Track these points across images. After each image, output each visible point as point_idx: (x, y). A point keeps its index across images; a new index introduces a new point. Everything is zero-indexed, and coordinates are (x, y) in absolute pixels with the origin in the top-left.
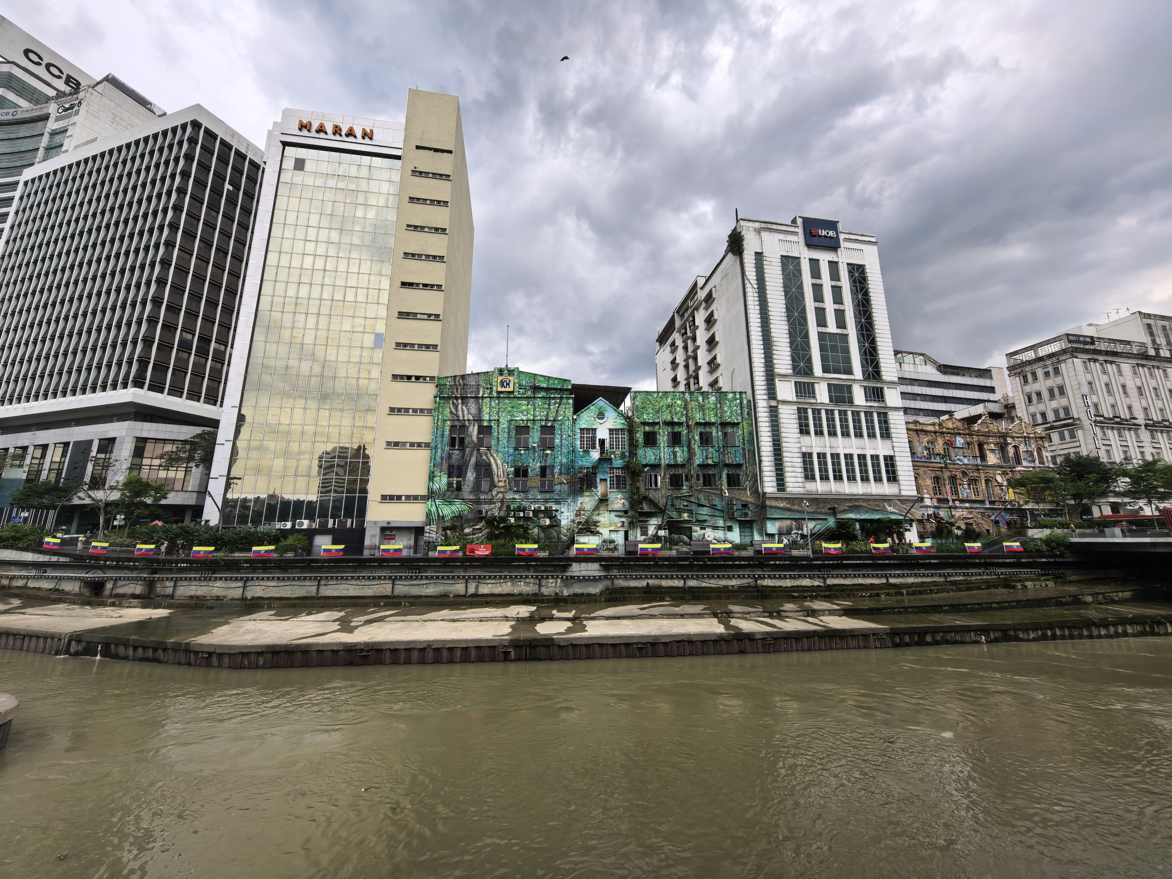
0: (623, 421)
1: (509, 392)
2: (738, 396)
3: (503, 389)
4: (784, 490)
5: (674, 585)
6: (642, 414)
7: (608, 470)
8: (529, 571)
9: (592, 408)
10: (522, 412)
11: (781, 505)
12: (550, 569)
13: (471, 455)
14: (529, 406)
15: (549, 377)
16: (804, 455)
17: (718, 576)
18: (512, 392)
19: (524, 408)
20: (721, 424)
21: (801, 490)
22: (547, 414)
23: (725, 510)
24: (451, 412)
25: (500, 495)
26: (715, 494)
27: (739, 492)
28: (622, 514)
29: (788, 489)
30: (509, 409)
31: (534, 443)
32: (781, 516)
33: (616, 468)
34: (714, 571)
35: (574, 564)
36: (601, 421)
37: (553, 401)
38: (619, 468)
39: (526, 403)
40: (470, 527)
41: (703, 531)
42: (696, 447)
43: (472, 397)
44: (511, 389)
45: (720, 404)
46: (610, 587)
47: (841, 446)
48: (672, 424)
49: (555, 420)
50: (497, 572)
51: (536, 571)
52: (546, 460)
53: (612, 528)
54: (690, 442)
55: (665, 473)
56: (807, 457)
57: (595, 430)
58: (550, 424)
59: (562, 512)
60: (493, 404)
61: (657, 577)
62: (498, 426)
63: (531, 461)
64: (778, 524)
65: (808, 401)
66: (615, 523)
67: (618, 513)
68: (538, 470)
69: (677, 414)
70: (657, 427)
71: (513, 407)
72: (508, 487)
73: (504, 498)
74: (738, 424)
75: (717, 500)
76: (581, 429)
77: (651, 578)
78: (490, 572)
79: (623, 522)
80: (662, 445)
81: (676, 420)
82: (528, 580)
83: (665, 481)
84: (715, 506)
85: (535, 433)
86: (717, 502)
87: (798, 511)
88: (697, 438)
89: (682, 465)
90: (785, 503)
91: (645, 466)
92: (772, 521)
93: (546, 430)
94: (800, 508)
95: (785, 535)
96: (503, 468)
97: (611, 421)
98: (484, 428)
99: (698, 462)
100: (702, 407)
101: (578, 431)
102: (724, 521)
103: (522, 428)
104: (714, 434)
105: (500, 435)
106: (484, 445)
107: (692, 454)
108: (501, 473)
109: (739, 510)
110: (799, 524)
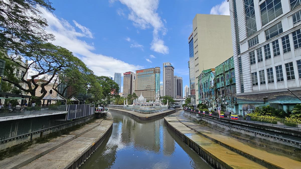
4: (243, 92)
6: (217, 74)
11: (242, 98)
16: (253, 74)
20: (230, 70)
21: (250, 91)
26: (230, 95)
29: (245, 91)
31: (206, 87)
32: (242, 103)
37: (207, 76)
45: (230, 63)
47: (273, 63)
48: (221, 74)
49: (207, 81)
54: (224, 79)
55: (221, 90)
60: (202, 80)
64: (243, 106)
65: (255, 46)
69: (222, 71)
70: (219, 77)
74: (234, 68)
80: (220, 82)
83: (221, 93)
84: (230, 99)
85: (206, 84)
86: (230, 98)
87: (248, 101)
88: (226, 77)
89: (223, 87)
90: (243, 98)
91: (218, 89)
92: (240, 105)
93: (207, 83)
94: (249, 99)
95: (245, 110)
96: (204, 93)
97: (213, 78)
98: (202, 85)
99: (226, 85)
100: (226, 66)
101: (210, 82)
102: (232, 104)
103: (205, 84)
104: (229, 74)
105: (203, 86)
106: (202, 89)
107: (225, 83)
108: (203, 94)
109: (235, 101)
110: (251, 106)
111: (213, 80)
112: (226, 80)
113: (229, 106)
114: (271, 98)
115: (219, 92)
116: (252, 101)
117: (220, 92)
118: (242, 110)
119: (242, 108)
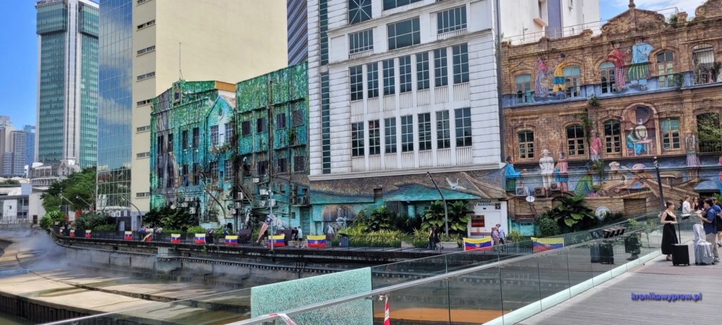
0: (232, 115)
2: (304, 67)
3: (176, 101)
4: (329, 172)
6: (242, 104)
7: (224, 163)
9: (216, 105)
10: (184, 119)
11: (324, 189)
13: (166, 158)
16: (354, 126)
18: (180, 102)
19: (185, 114)
20: (292, 102)
21: (346, 170)
22: (195, 118)
24: (157, 126)
29: (333, 170)
31: (190, 144)
32: (323, 202)
33: (229, 161)
36: (221, 117)
39: (186, 110)
43: (165, 112)
44: (179, 100)
47: (398, 107)
48: (258, 110)
49: (198, 122)
52: (196, 158)
54: (269, 127)
55: (254, 162)
56: (356, 129)
57: (218, 126)
58: (196, 126)
60: (173, 115)
62: (175, 133)
63: (189, 160)
64: (323, 210)
65: (364, 55)
68: (193, 167)
69: (262, 99)
70: (251, 116)
71: (180, 115)
72: (180, 183)
74: (304, 99)
75: (285, 185)
76: (211, 128)
80: (253, 134)
81: (261, 106)
83: (254, 170)
84: (284, 192)
85: (191, 136)
86: (286, 188)
87: (340, 195)
88: (275, 122)
89: (265, 152)
90: (328, 187)
91: (243, 156)
92: (318, 207)
93: (196, 131)
94: (342, 192)
95: (330, 222)
96: (177, 168)
97: (226, 116)
98: (171, 137)
99: (275, 147)
100: (278, 88)
101: (209, 129)
102: (290, 207)
103: (185, 133)
104: (287, 115)
105: (176, 140)
106: (170, 149)
107: (271, 140)
108: (176, 172)
109: (300, 195)
110: (344, 210)
111: (226, 125)
112: (274, 131)
113: (279, 211)
114: (389, 190)
115: (246, 168)
116: (349, 196)
117: (249, 166)
118: (320, 222)
119: (322, 217)
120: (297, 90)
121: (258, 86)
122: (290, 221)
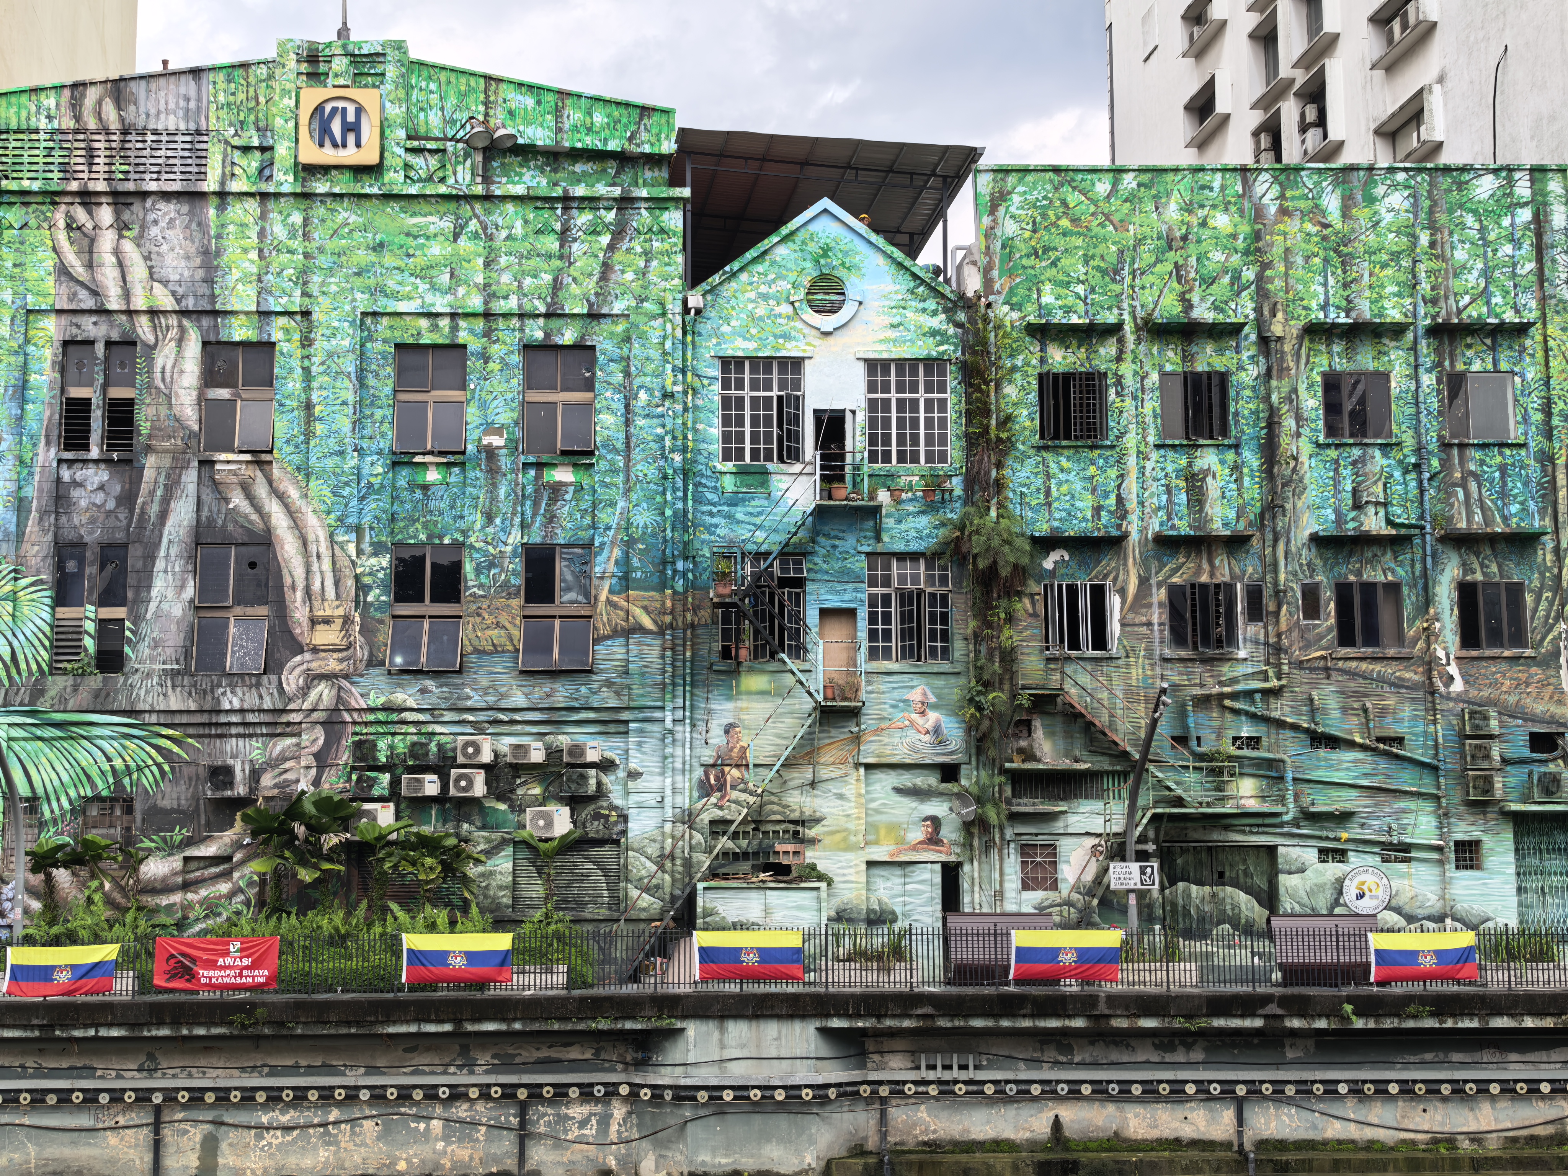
0: (939, 322)
1: (360, 171)
2: (1523, 189)
3: (328, 155)
5: (1187, 1132)
6: (1036, 284)
7: (860, 564)
8: (470, 1066)
9: (782, 251)
10: (424, 273)
12: (574, 1053)
13: (172, 487)
14: (465, 244)
15: (563, 94)
17: (1407, 1089)
18: (374, 170)
19: (437, 250)
20: (1437, 332)
22: (557, 286)
23: (1450, 762)
24: (63, 272)
25: (323, 693)
26: (1398, 685)
27: (1519, 672)
28: (931, 780)
30: (362, 257)
31: (491, 429)
33: (902, 557)
34: (1389, 1064)
35: (693, 1029)
36: (828, 322)
37: (583, 218)
38: (913, 557)
39: (447, 224)
40: (170, 849)
41: (1334, 869)
42: (1305, 447)
43: (166, 196)
44: (369, 156)
45: (1433, 227)
46: (872, 1144)
48: (1173, 333)
49: (594, 316)
50: (311, 1070)
51: (506, 1065)
52: (551, 518)
53: (880, 853)
54: (1272, 424)
55: (1143, 581)
57: (796, 364)
58: (568, 337)
59: (634, 775)
60: (279, 231)
61: (1100, 1091)
62: (307, 342)
63: (479, 519)
66: (893, 827)
67: (908, 779)
68: (517, 564)
69: (1210, 281)
70: (1108, 349)
71: (379, 247)
72: (362, 653)
73: (340, 706)
74: (1522, 329)
75: (1407, 711)
76: (730, 364)
77: (1074, 1094)
78: (274, 1071)
79: (935, 822)
80: (1131, 440)
81: (1203, 313)
82: (462, 1110)
83: (1143, 621)
85: (496, 380)
86: (1407, 725)
88: (1310, 404)
89: (1233, 542)
91: (1042, 543)
93: (559, 362)
96: (335, 556)
97: (876, 318)
99: (1312, 524)
101: (710, 369)
102: (1443, 816)
103: (429, 357)
104: (1397, 382)
107: (1286, 484)
111: (872, 367)
120: (1472, 279)
121: (1173, 212)
122: (1445, 883)
